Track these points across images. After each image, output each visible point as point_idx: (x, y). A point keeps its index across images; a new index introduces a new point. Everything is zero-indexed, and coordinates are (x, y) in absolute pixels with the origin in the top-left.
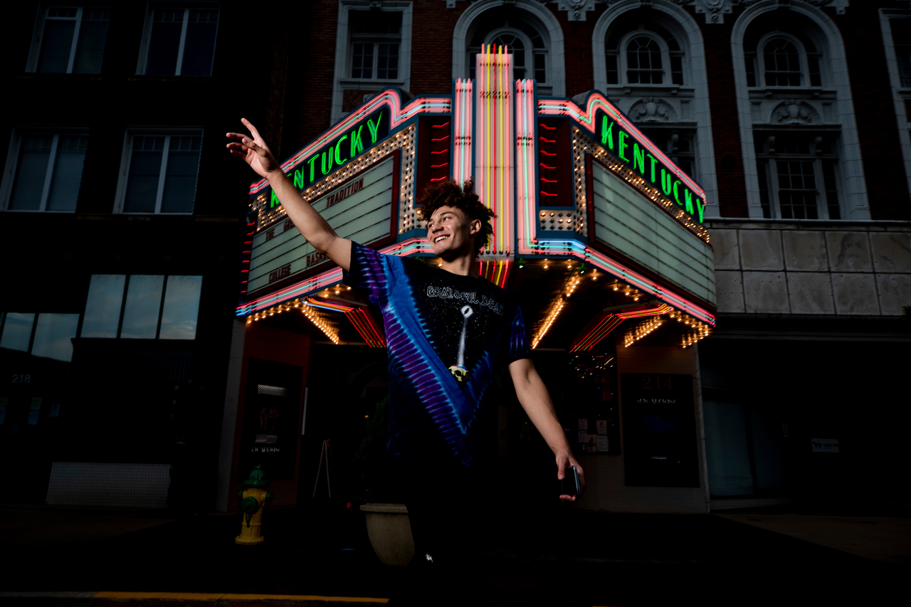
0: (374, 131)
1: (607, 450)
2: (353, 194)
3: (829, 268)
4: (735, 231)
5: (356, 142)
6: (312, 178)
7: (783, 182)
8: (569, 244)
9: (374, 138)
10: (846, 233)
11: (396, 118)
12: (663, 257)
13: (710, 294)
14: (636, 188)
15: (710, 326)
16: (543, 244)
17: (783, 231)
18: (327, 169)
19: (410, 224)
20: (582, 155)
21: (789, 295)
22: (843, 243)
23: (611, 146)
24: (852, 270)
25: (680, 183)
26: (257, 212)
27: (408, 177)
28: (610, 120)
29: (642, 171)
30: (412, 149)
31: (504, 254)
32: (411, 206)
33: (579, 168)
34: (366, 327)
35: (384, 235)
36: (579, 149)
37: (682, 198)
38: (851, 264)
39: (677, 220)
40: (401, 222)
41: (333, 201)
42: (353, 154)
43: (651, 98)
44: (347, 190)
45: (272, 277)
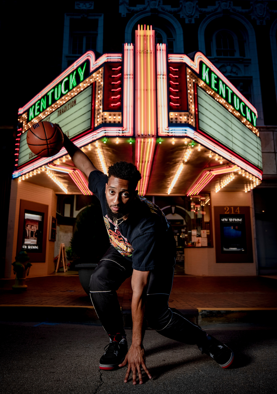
0: (81, 74)
1: (206, 245)
2: (71, 108)
4: (271, 133)
5: (73, 81)
6: (50, 103)
8: (185, 130)
9: (82, 79)
11: (92, 67)
12: (235, 141)
13: (260, 163)
14: (221, 104)
15: (259, 179)
16: (172, 130)
18: (58, 97)
19: (101, 121)
20: (192, 84)
23: (208, 81)
25: (244, 104)
26: (22, 123)
27: (100, 96)
28: (207, 67)
29: (224, 96)
30: (101, 81)
31: (151, 136)
32: (101, 111)
33: (191, 91)
34: (81, 182)
35: (87, 128)
36: (190, 81)
37: (245, 112)
39: (243, 123)
40: (96, 120)
41: (61, 113)
42: (71, 87)
43: (228, 64)
44: (68, 106)
45: (30, 156)
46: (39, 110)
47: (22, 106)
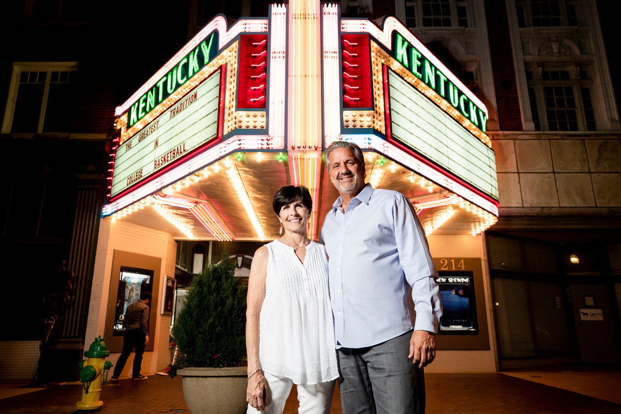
0: (206, 52)
2: (189, 105)
3: (589, 169)
4: (512, 142)
5: (194, 63)
6: (160, 98)
7: (549, 103)
8: (369, 139)
9: (206, 60)
10: (602, 141)
11: (222, 42)
12: (451, 155)
13: (494, 189)
14: (429, 98)
15: (494, 215)
17: (551, 141)
18: (171, 88)
19: (234, 125)
20: (380, 67)
21: (557, 191)
22: (599, 149)
23: (406, 63)
24: (608, 171)
25: (466, 98)
26: (120, 129)
27: (232, 86)
28: (404, 40)
29: (433, 85)
30: (235, 63)
31: (313, 148)
32: (233, 109)
33: (378, 77)
34: (210, 222)
35: (212, 136)
36: (377, 61)
37: (467, 110)
38: (607, 166)
39: (465, 128)
40: (226, 124)
41: (174, 113)
42: (190, 74)
44: (185, 102)
45: (129, 180)
46: (144, 109)
47: (121, 103)
